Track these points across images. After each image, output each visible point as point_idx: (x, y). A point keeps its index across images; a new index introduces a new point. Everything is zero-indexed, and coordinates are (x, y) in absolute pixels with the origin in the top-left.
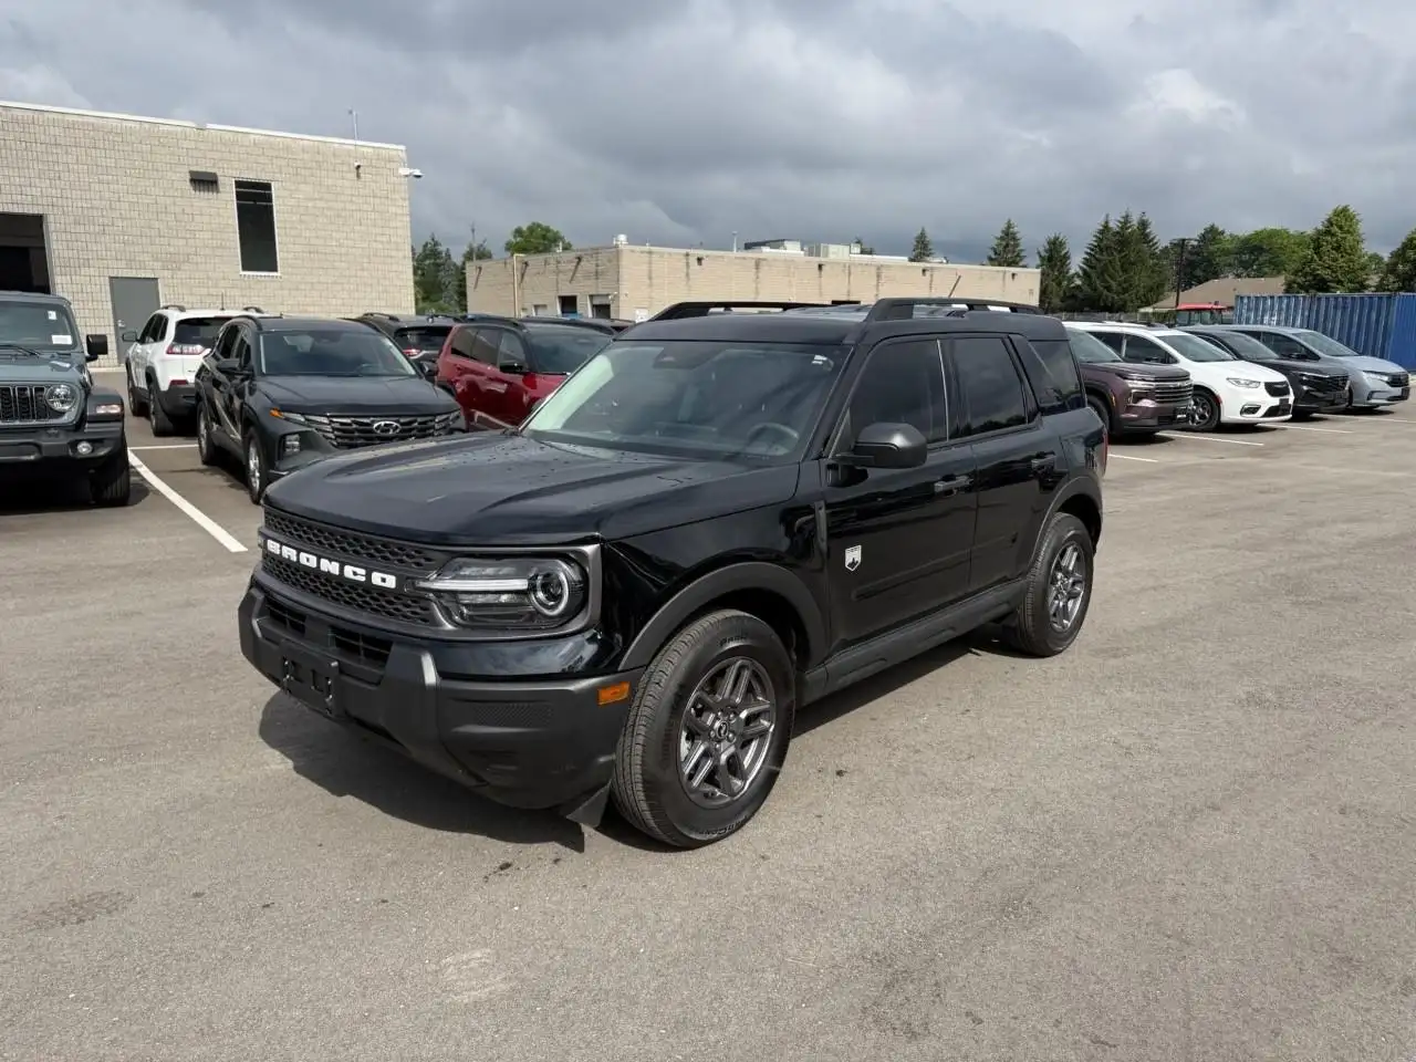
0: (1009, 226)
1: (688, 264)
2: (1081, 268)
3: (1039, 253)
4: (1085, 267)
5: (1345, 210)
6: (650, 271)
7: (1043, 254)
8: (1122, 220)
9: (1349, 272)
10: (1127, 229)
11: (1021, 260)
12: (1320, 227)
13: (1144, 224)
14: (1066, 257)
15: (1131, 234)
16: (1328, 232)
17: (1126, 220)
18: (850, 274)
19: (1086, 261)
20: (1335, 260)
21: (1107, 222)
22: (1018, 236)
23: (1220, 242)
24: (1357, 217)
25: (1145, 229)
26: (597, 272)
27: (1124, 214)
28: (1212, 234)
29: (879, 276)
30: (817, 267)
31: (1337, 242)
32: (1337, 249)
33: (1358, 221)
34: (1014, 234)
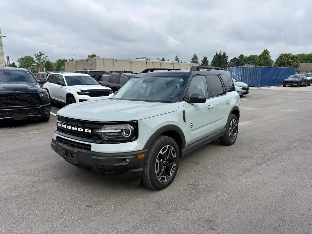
0: (195, 54)
1: (113, 62)
2: (211, 64)
3: (201, 60)
4: (212, 63)
5: (266, 50)
6: (104, 64)
7: (202, 60)
8: (219, 53)
9: (267, 64)
10: (221, 54)
11: (198, 62)
12: (261, 54)
13: (224, 54)
14: (207, 61)
15: (221, 56)
16: (263, 55)
17: (220, 53)
18: (154, 65)
19: (212, 62)
20: (264, 61)
21: (216, 53)
22: (197, 56)
23: (243, 58)
24: (269, 52)
25: (225, 54)
26: (91, 64)
27: (220, 51)
28: (242, 56)
29: (161, 65)
30: (146, 63)
31: (265, 57)
32: (265, 59)
33: (269, 53)
34: (196, 56)
